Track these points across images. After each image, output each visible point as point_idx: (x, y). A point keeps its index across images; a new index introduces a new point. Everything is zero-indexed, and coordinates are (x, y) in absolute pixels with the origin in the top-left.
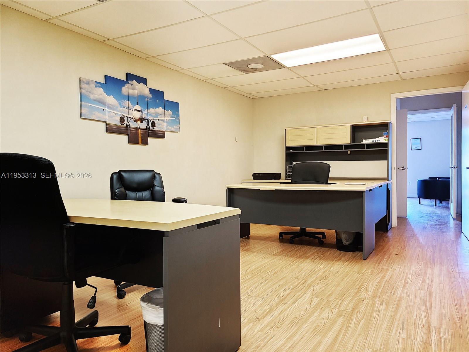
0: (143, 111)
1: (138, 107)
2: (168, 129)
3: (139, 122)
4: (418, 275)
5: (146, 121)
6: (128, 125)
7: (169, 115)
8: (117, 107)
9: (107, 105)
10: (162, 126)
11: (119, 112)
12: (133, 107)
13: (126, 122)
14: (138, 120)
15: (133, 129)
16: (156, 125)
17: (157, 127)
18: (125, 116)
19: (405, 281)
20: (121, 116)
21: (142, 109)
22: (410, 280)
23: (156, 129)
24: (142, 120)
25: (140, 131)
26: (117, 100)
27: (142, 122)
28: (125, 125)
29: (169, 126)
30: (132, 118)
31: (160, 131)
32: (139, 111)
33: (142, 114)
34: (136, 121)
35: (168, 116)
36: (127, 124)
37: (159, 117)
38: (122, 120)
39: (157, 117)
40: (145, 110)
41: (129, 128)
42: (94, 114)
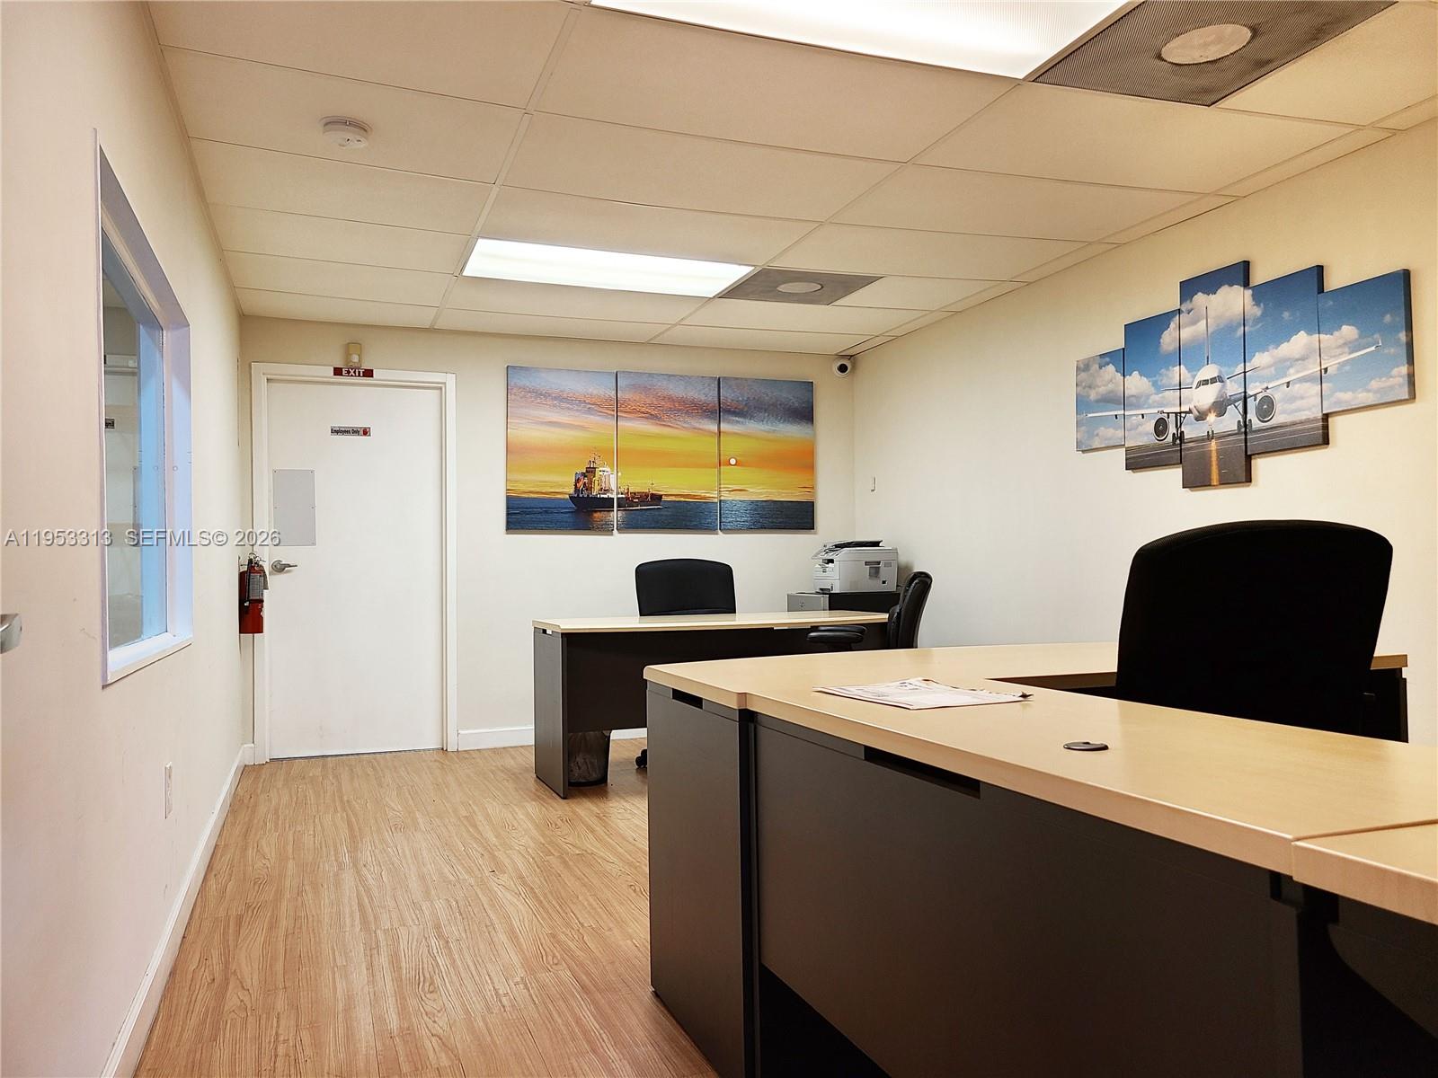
0: (1225, 379)
1: (1209, 372)
2: (1339, 402)
3: (1212, 417)
4: (422, 979)
5: (1236, 404)
6: (1180, 437)
7: (1340, 347)
8: (1148, 397)
9: (1124, 402)
10: (1304, 401)
11: (1154, 407)
12: (1194, 377)
13: (1172, 429)
14: (1209, 411)
15: (1191, 445)
16: (1278, 407)
17: (1284, 412)
18: (1168, 413)
19: (447, 942)
20: (1160, 416)
21: (1223, 370)
22: (435, 951)
23: (1278, 419)
24: (1220, 407)
25: (1213, 445)
26: (1147, 377)
27: (1221, 413)
28: (1170, 438)
29: (1341, 391)
30: (1190, 412)
31: (1294, 424)
32: (1213, 381)
33: (1224, 387)
34: (1201, 417)
35: (1339, 351)
36: (1174, 434)
37: (1292, 371)
38: (1161, 427)
39: (1286, 376)
40: (1232, 369)
41: (1181, 444)
42: (1097, 435)
